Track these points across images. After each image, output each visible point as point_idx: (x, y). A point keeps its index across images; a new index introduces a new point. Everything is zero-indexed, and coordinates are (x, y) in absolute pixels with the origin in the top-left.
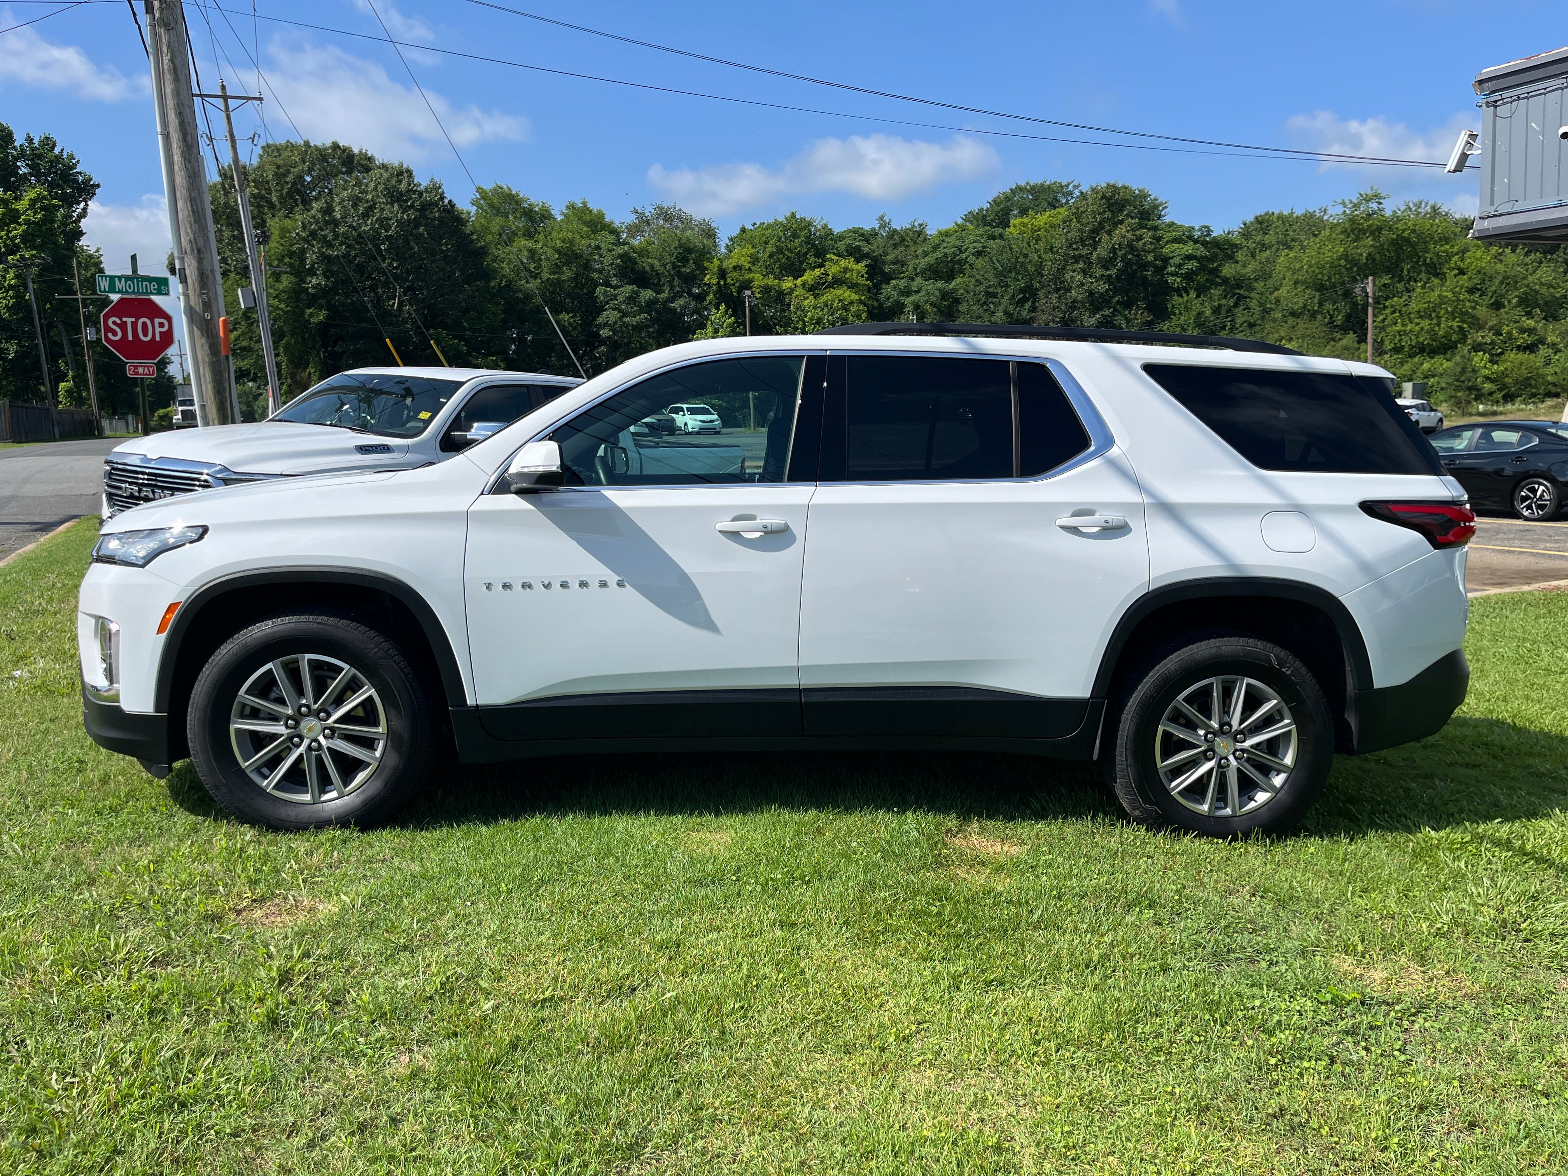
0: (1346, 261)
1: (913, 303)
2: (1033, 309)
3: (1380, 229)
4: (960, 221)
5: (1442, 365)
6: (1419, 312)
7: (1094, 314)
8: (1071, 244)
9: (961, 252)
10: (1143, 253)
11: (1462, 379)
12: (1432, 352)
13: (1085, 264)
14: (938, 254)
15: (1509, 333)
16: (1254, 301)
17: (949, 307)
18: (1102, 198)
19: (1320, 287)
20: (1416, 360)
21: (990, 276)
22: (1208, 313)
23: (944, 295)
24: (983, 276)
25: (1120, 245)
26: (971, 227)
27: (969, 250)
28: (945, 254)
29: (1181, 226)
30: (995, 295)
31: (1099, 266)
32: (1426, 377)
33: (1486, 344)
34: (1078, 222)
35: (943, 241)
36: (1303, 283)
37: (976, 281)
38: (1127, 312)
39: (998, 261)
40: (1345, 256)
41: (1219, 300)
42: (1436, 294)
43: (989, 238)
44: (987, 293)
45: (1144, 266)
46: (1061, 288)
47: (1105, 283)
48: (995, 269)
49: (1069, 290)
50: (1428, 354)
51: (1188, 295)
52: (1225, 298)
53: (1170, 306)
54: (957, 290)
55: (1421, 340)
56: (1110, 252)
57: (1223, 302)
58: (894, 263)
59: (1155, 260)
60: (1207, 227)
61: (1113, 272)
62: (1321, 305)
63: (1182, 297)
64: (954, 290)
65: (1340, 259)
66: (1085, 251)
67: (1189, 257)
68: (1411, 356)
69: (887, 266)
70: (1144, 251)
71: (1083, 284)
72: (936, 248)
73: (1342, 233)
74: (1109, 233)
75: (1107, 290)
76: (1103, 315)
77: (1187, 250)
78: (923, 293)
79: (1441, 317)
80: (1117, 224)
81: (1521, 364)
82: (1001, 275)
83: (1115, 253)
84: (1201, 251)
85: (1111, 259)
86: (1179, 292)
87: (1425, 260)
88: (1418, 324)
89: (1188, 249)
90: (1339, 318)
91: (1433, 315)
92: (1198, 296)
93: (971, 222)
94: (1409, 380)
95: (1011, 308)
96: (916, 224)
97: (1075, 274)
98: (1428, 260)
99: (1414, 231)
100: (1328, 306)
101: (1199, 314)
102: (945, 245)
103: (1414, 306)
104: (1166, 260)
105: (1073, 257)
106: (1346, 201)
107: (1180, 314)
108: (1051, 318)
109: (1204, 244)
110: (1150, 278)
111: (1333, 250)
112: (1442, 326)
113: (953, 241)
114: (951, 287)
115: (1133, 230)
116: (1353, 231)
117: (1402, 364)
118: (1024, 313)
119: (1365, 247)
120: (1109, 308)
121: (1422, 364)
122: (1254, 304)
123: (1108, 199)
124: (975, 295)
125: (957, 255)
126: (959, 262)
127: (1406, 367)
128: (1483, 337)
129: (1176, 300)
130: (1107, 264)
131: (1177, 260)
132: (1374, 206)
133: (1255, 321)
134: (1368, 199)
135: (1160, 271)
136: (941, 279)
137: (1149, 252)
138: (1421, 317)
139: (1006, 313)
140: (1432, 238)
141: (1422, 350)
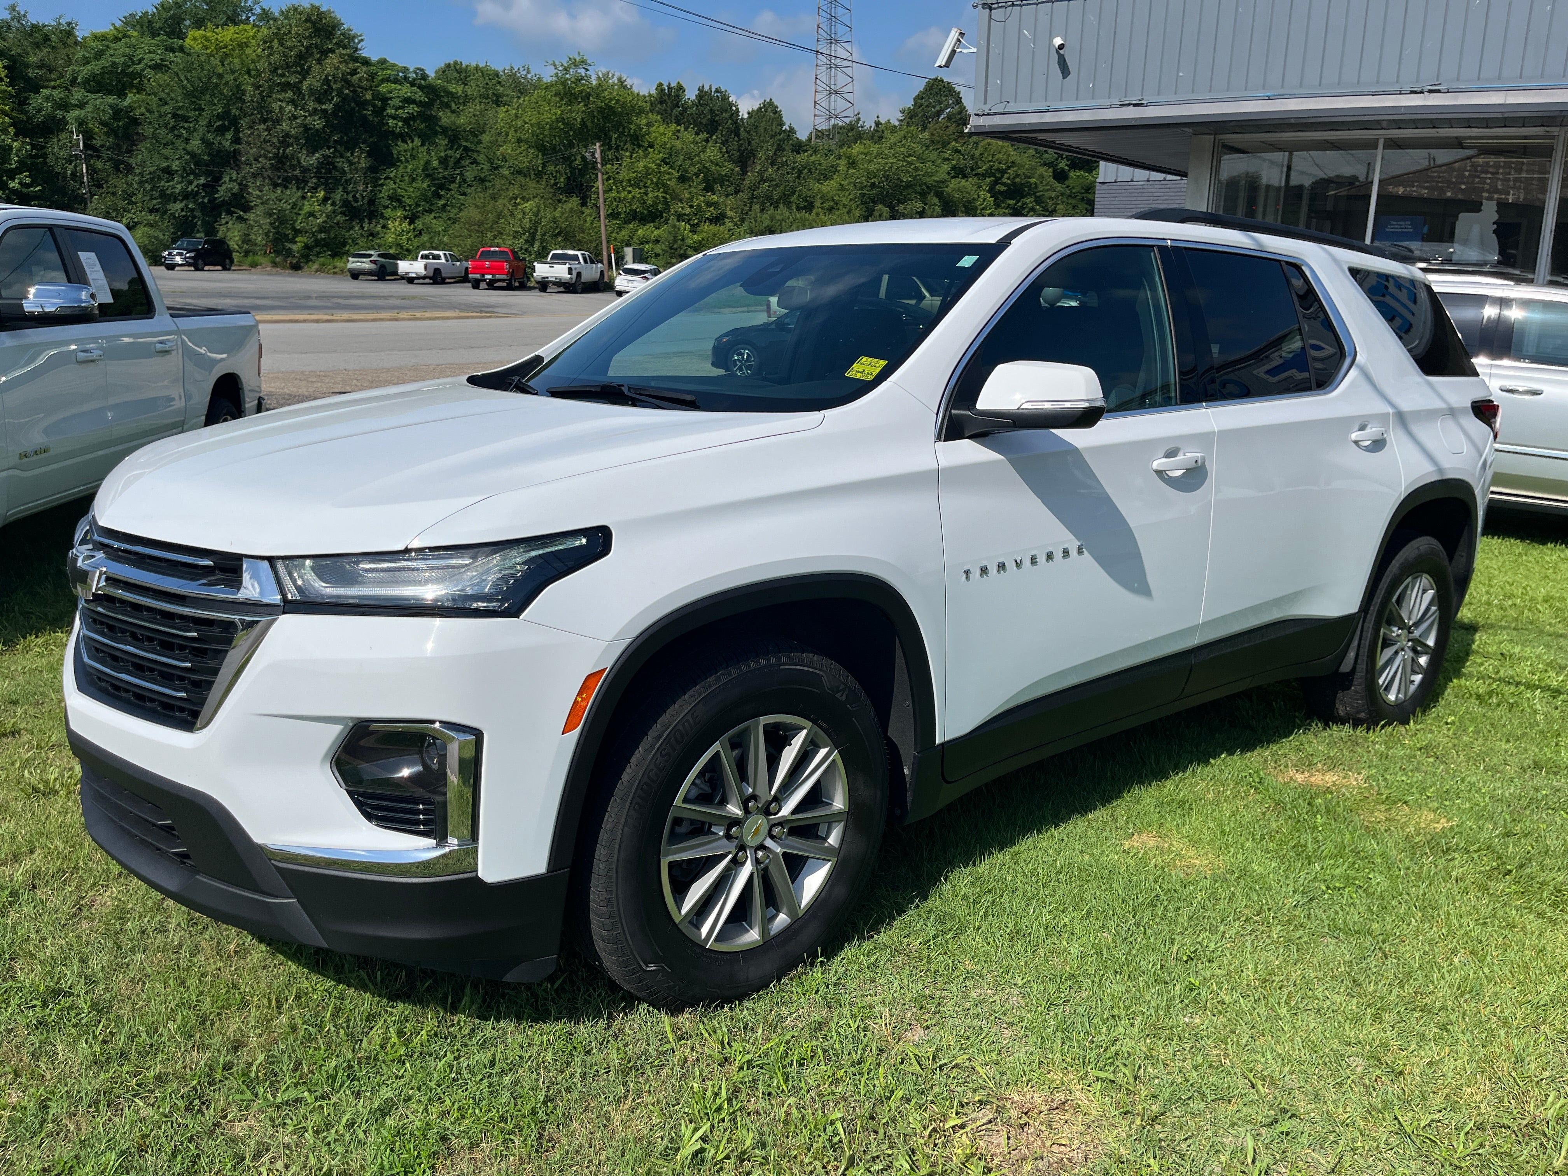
0: (563, 124)
1: (77, 119)
2: (237, 140)
3: (588, 95)
4: (118, 24)
5: (653, 232)
6: (629, 180)
7: (313, 153)
8: (276, 69)
9: (133, 63)
10: (359, 90)
11: (675, 246)
12: (643, 220)
13: (294, 94)
14: (104, 62)
15: (699, 205)
16: (482, 156)
17: (126, 128)
18: (306, 21)
19: (541, 148)
20: (631, 226)
21: (178, 94)
22: (435, 163)
23: (117, 113)
24: (168, 94)
25: (334, 76)
26: (135, 34)
27: (145, 61)
28: (114, 63)
29: (394, 65)
30: (186, 119)
31: (312, 98)
32: (642, 243)
33: (685, 215)
34: (281, 44)
35: (108, 47)
36: (526, 141)
37: (160, 99)
38: (348, 154)
39: (187, 79)
40: (561, 119)
41: (445, 151)
42: (642, 164)
43: (166, 50)
44: (175, 116)
45: (363, 104)
46: (271, 120)
47: (320, 118)
48: (184, 87)
49: (278, 121)
50: (639, 221)
51: (412, 142)
52: (451, 149)
53: (395, 152)
54: (133, 109)
55: (634, 207)
56: (323, 84)
57: (449, 153)
58: (40, 67)
59: (374, 99)
60: (422, 70)
61: (328, 107)
62: (544, 165)
63: (407, 143)
64: (131, 108)
65: (557, 121)
66: (293, 79)
67: (408, 101)
68: (627, 222)
69: (31, 70)
70: (360, 87)
71: (295, 118)
72: (99, 55)
73: (556, 95)
74: (319, 61)
75: (324, 126)
76: (322, 155)
77: (406, 93)
78: (89, 108)
79: (648, 187)
80: (325, 53)
81: (715, 235)
82: (194, 95)
83: (329, 86)
84: (419, 96)
85: (325, 91)
86: (403, 137)
87: (629, 132)
88: (630, 192)
89: (406, 91)
90: (562, 180)
91: (641, 184)
92: (423, 145)
93: (133, 27)
94: (628, 245)
95: (210, 136)
96: (63, 22)
97: (284, 104)
98: (632, 131)
99: (618, 101)
100: (551, 168)
101: (428, 163)
102: (111, 52)
103: (624, 175)
104: (385, 100)
105: (280, 84)
106: (557, 63)
107: (407, 161)
108: (262, 152)
109: (421, 87)
110: (370, 118)
111: (551, 113)
112: (650, 195)
113: (121, 47)
114: (126, 104)
115: (345, 61)
116: (565, 94)
117: (620, 228)
118: (227, 144)
119: (577, 113)
120: (329, 148)
121: (637, 231)
122: (481, 158)
123: (314, 23)
124: (161, 116)
125: (129, 66)
126: (133, 76)
127: (623, 233)
128: (683, 208)
129: (402, 146)
130: (321, 96)
131: (396, 102)
132: (582, 72)
133: (485, 176)
134: (575, 64)
135: (379, 112)
136: (110, 92)
137: (366, 90)
138: (631, 186)
139: (203, 140)
140: (634, 110)
141: (633, 216)
